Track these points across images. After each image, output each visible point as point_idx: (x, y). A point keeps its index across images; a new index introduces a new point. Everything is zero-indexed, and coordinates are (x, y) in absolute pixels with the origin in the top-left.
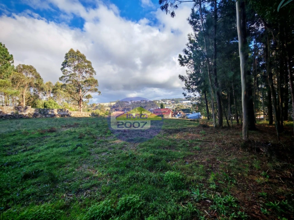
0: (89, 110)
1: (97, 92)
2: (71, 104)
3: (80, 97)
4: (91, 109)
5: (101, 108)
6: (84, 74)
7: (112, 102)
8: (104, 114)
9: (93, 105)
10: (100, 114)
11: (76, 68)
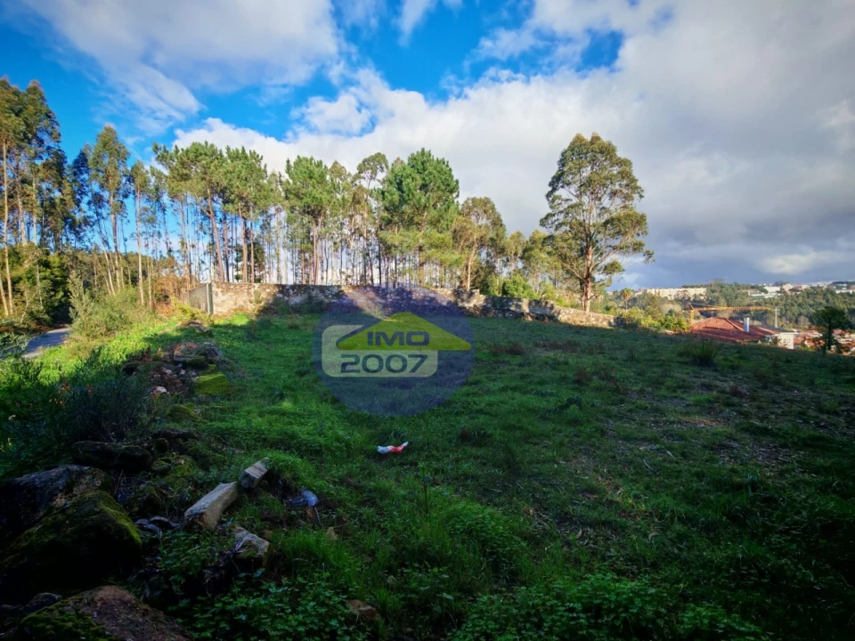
0: (608, 309)
1: (642, 254)
2: (561, 288)
3: (588, 269)
4: (616, 306)
5: (650, 303)
6: (606, 202)
7: (692, 287)
8: (657, 323)
9: (623, 294)
10: (643, 323)
11: (587, 185)
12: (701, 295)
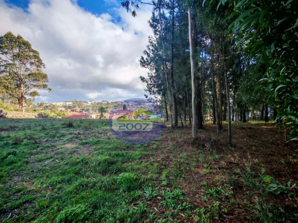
0: (35, 110)
1: (47, 89)
2: (7, 102)
3: (22, 94)
4: (39, 109)
5: (53, 108)
6: (28, 66)
7: (68, 102)
8: (56, 115)
9: (41, 105)
10: (50, 115)
11: (16, 57)
12: (71, 104)
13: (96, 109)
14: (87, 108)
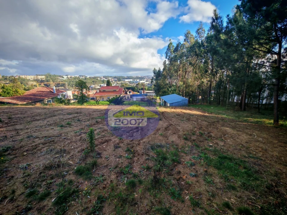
12: (43, 78)
13: (73, 84)
14: (62, 83)
